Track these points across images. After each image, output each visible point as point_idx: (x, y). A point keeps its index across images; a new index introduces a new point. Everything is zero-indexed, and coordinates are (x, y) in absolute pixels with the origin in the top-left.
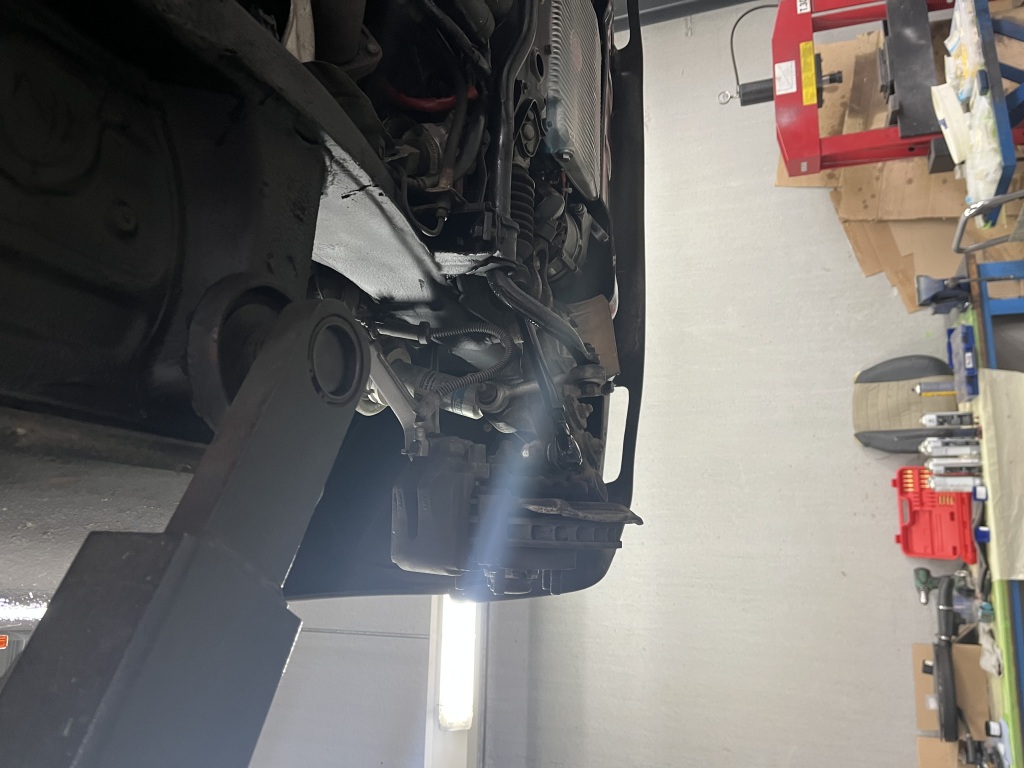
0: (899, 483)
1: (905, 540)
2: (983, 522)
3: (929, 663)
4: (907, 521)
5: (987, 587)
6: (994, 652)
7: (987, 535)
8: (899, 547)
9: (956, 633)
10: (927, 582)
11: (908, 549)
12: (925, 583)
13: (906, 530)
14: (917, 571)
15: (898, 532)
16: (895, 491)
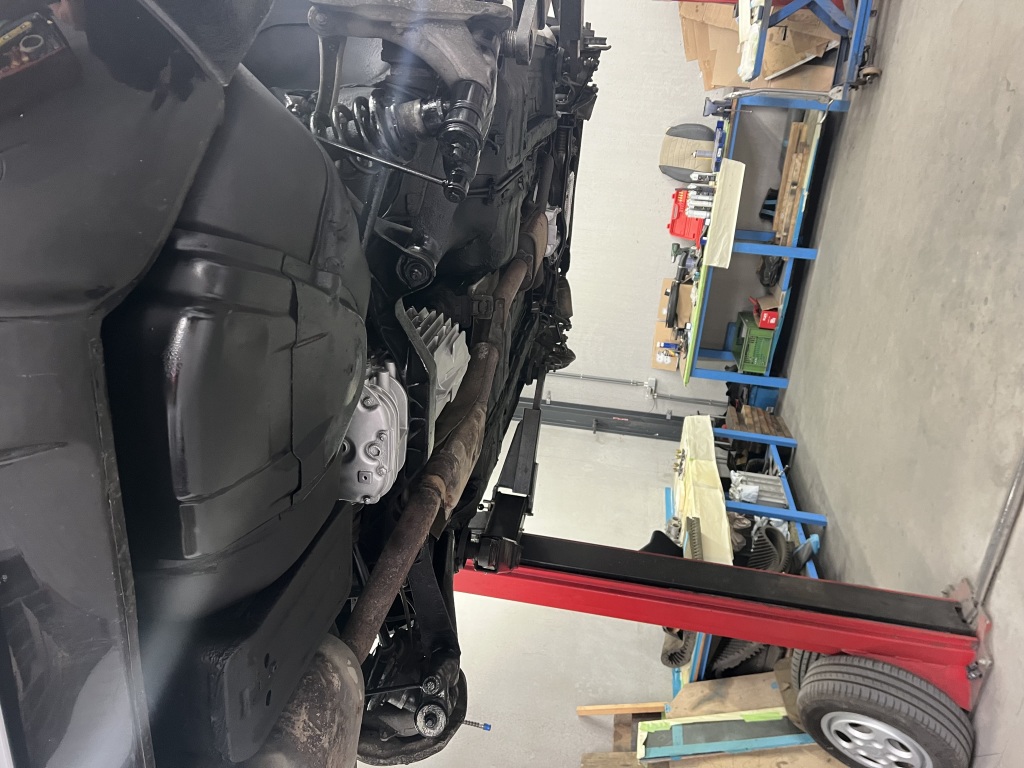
0: (676, 197)
1: (672, 227)
2: (705, 235)
3: (669, 291)
4: (676, 216)
5: (699, 265)
6: (695, 295)
7: (705, 242)
8: (668, 230)
9: (684, 279)
10: (677, 250)
11: (672, 232)
12: (675, 252)
13: (673, 221)
14: (673, 245)
15: (669, 222)
16: (673, 200)
